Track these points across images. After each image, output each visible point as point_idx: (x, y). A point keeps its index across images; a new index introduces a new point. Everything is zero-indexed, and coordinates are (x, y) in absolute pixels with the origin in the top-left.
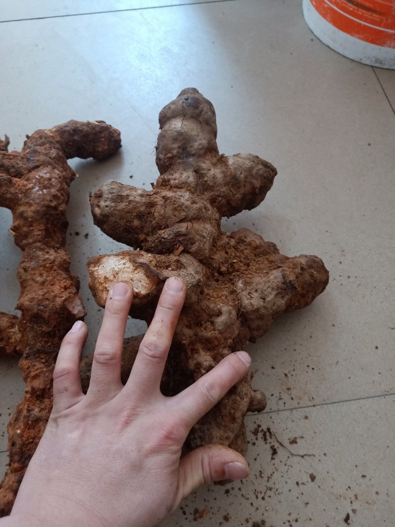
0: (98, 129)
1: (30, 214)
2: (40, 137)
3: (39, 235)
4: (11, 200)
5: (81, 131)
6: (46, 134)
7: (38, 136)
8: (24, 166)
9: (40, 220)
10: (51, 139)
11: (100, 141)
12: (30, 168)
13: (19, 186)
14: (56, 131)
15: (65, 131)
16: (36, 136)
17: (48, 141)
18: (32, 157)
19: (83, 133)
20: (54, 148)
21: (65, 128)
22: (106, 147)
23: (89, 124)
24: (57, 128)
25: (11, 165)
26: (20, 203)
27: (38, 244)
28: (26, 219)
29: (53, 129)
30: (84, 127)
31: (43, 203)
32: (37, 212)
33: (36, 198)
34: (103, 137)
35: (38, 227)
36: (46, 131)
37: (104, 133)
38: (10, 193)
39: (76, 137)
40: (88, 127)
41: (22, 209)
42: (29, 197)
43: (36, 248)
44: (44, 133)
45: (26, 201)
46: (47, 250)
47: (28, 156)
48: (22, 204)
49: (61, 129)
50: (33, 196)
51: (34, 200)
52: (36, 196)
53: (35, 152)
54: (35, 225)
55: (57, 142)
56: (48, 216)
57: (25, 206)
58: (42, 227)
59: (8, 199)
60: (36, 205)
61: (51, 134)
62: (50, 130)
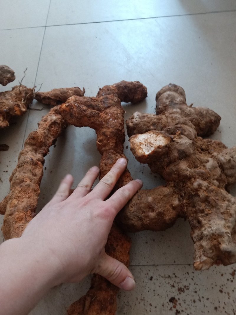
0: (137, 86)
1: (108, 133)
2: (107, 89)
3: (112, 145)
4: (98, 125)
5: (128, 87)
6: (111, 88)
7: (106, 89)
8: (102, 106)
9: (113, 137)
10: (113, 91)
11: (137, 93)
12: (105, 107)
13: (103, 117)
14: (116, 87)
15: (120, 87)
16: (105, 89)
17: (112, 92)
18: (106, 101)
19: (129, 88)
20: (115, 96)
21: (120, 85)
22: (140, 97)
23: (132, 83)
24: (116, 85)
25: (95, 105)
26: (103, 127)
27: (112, 151)
28: (106, 136)
29: (113, 85)
30: (130, 85)
31: (115, 127)
32: (112, 132)
33: (112, 125)
34: (139, 91)
35: (112, 141)
36: (110, 86)
37: (140, 88)
38: (99, 121)
39: (126, 91)
40: (132, 85)
41: (104, 130)
42: (108, 124)
43: (111, 152)
44: (110, 87)
45: (107, 126)
46: (116, 154)
47: (104, 100)
48: (105, 127)
49: (119, 85)
50: (110, 123)
51: (110, 126)
52: (112, 123)
53: (107, 98)
54: (110, 139)
55: (116, 93)
56: (117, 135)
57: (106, 128)
58: (114, 141)
59: (97, 124)
60: (112, 129)
61: (113, 88)
62: (112, 86)
